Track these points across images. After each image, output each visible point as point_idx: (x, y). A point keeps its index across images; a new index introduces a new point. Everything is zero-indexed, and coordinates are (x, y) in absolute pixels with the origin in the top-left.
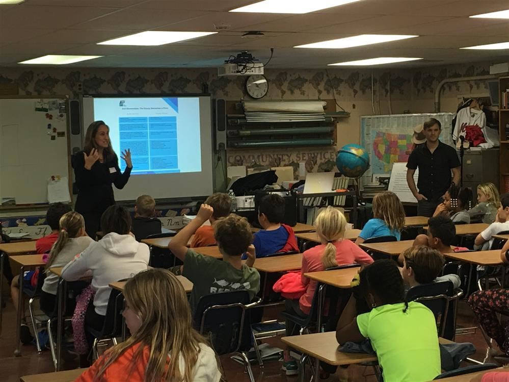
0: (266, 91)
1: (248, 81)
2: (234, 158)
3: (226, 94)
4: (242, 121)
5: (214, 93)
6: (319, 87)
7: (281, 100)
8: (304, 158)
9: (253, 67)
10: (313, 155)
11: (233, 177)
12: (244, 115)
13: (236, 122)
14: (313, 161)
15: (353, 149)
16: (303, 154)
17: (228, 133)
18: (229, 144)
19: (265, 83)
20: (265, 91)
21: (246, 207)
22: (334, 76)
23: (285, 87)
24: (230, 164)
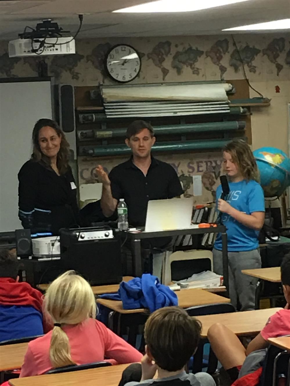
0: (138, 71)
1: (109, 57)
2: (90, 170)
3: (76, 77)
4: (101, 116)
5: (58, 76)
6: (221, 62)
7: (162, 84)
8: (201, 169)
9: (56, 44)
10: (214, 164)
11: (85, 201)
12: (102, 108)
13: (90, 118)
14: (215, 173)
15: (266, 154)
16: (198, 163)
17: (79, 134)
18: (81, 150)
19: (135, 59)
20: (135, 71)
21: (54, 253)
22: (244, 45)
23: (167, 64)
24: (84, 181)
